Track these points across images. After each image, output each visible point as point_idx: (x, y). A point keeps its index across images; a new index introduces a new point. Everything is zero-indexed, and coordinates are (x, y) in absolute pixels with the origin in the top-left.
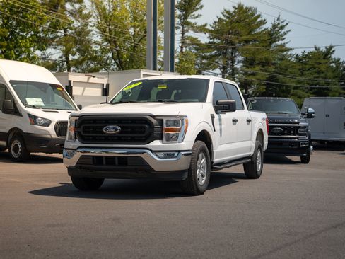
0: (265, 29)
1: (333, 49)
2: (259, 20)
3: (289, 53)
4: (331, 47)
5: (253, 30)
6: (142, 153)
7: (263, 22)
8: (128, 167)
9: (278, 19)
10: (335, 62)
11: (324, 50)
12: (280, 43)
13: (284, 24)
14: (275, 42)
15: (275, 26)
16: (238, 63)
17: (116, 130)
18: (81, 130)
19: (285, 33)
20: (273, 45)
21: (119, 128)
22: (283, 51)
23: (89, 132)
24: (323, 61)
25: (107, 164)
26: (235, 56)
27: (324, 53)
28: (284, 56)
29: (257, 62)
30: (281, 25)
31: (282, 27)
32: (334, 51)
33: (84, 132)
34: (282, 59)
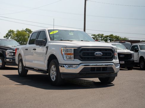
8: (107, 71)
17: (101, 54)
18: (81, 54)
25: (97, 70)
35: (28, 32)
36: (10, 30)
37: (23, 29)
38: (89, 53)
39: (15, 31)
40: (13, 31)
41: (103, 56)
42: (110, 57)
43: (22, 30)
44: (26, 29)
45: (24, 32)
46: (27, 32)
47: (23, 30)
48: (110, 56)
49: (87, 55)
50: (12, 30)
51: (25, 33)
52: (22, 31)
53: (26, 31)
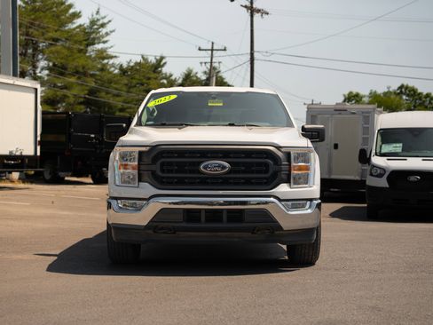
0: (80, 26)
1: (164, 61)
2: (71, 11)
3: (111, 61)
4: (162, 58)
5: (63, 24)
6: (266, 203)
7: (77, 15)
8: (244, 225)
9: (98, 12)
10: (165, 78)
11: (154, 61)
12: (99, 46)
13: (105, 21)
14: (94, 44)
15: (93, 22)
16: (42, 69)
18: (157, 167)
19: (107, 34)
20: (90, 48)
21: (227, 165)
22: (104, 58)
23: (171, 171)
24: (153, 75)
25: (207, 221)
26: (38, 61)
27: (153, 65)
28: (104, 65)
29: (70, 71)
30: (101, 22)
31: (103, 25)
32: (165, 63)
33: (163, 171)
34: (102, 70)
35: (408, 95)
36: (351, 93)
37: (388, 88)
38: (185, 163)
39: (364, 96)
40: (357, 95)
41: (232, 175)
42: (265, 178)
43: (386, 90)
44: (402, 87)
45: (393, 97)
46: (404, 97)
47: (391, 90)
48: (263, 175)
49: (177, 172)
50: (354, 92)
51: (398, 98)
52: (385, 94)
53: (399, 94)
